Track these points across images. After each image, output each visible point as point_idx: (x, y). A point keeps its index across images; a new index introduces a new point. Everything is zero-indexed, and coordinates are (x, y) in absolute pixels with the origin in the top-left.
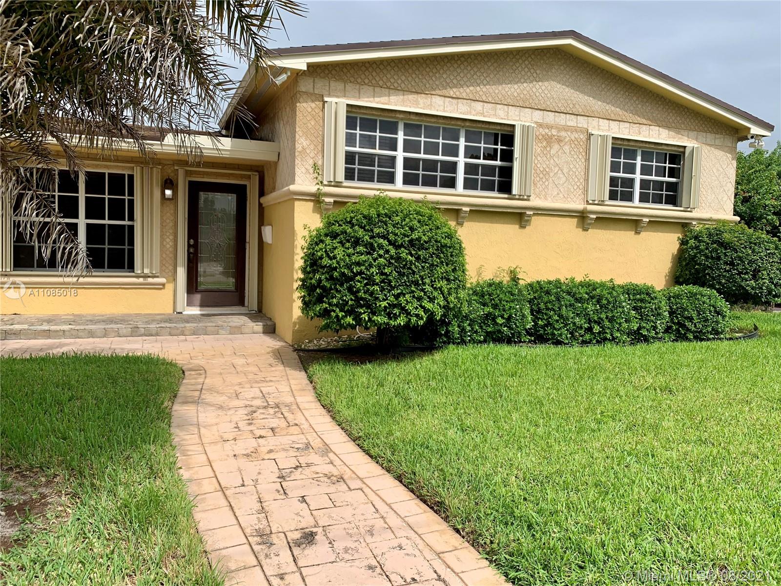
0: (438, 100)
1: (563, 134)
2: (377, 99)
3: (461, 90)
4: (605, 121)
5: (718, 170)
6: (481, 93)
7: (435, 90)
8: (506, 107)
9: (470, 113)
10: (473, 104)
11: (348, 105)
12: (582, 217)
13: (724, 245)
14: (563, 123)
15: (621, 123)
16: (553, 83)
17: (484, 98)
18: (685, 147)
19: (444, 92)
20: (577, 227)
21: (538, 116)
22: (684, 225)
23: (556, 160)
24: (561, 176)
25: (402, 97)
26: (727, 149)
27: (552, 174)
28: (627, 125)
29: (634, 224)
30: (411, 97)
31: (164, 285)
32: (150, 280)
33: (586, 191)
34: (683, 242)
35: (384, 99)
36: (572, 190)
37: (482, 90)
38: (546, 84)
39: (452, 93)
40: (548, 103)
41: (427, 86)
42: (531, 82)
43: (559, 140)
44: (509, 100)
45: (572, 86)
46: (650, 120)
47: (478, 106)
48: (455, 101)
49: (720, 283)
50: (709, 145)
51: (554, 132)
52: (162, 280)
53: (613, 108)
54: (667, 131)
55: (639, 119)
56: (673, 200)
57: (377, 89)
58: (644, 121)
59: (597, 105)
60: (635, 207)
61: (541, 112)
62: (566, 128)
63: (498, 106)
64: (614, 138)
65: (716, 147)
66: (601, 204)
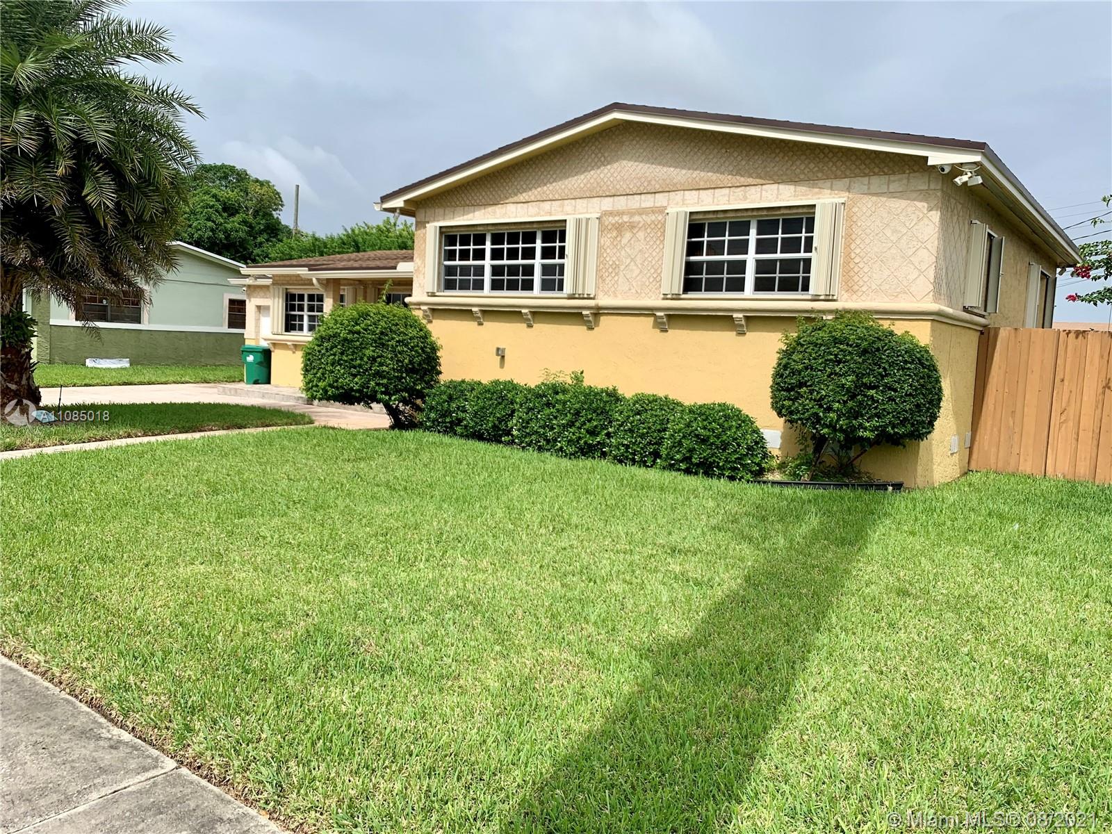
1: (637, 218)
3: (530, 193)
4: (694, 191)
6: (548, 192)
7: (507, 198)
8: (573, 201)
9: (538, 214)
10: (542, 204)
11: (441, 227)
12: (655, 317)
14: (637, 205)
15: (717, 191)
16: (625, 162)
17: (551, 197)
19: (516, 199)
20: (653, 328)
21: (607, 204)
23: (628, 250)
24: (635, 268)
27: (622, 267)
28: (726, 191)
36: (647, 283)
37: (549, 189)
38: (616, 165)
40: (618, 187)
41: (502, 196)
42: (599, 168)
43: (632, 226)
44: (575, 194)
45: (648, 160)
46: (761, 178)
47: (547, 205)
48: (526, 205)
51: (626, 218)
53: (702, 174)
54: (792, 187)
55: (742, 179)
58: (750, 181)
59: (679, 174)
60: (748, 299)
61: (612, 199)
62: (642, 212)
63: (566, 201)
64: (691, 213)
65: (892, 195)
66: (676, 297)
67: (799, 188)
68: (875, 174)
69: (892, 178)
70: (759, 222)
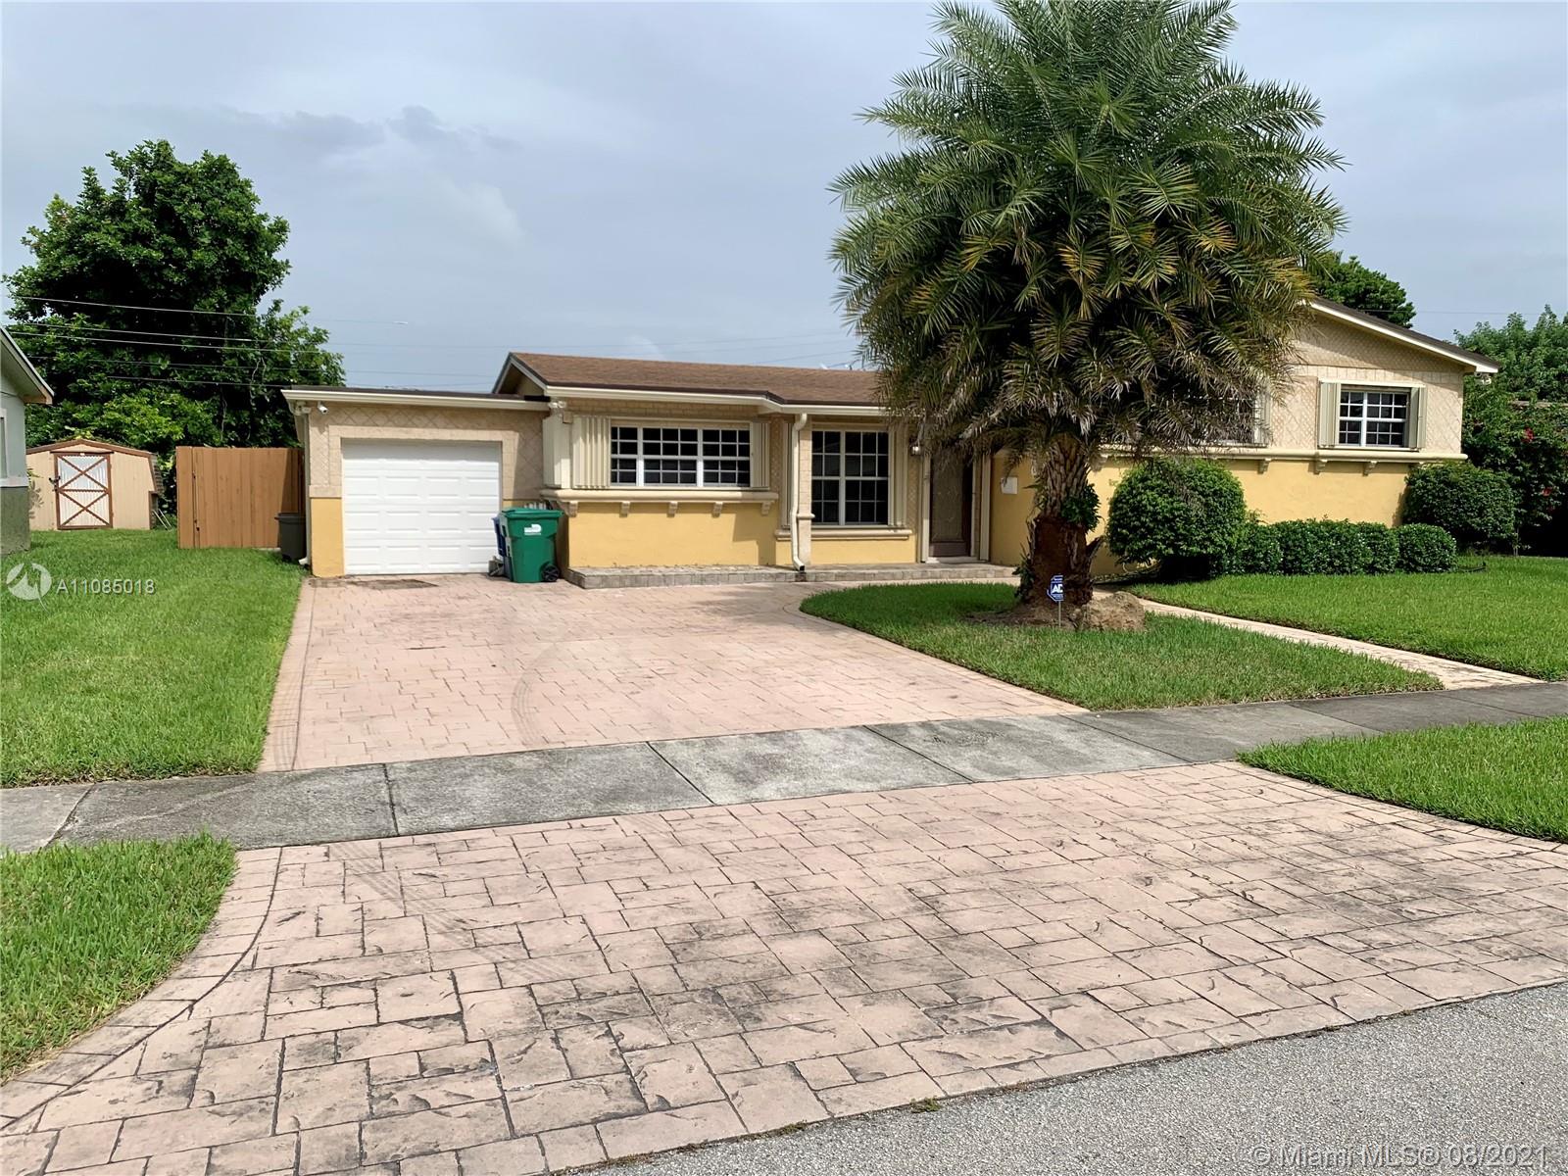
1: (1296, 384)
5: (1444, 408)
12: (1314, 463)
13: (1451, 485)
14: (1295, 373)
15: (1349, 369)
18: (1410, 388)
20: (1309, 471)
22: (1411, 466)
24: (1294, 423)
26: (1452, 387)
27: (1285, 423)
28: (1354, 370)
29: (1363, 466)
31: (908, 536)
32: (899, 532)
33: (1317, 436)
34: (1410, 482)
36: (1304, 436)
43: (1292, 390)
49: (1447, 521)
50: (1435, 384)
52: (910, 532)
53: (1341, 356)
54: (1393, 373)
55: (1364, 364)
56: (1399, 441)
58: (1370, 366)
59: (1325, 354)
60: (1363, 450)
62: (1298, 378)
64: (1343, 385)
65: (1443, 386)
66: (1332, 448)
68: (1435, 371)
69: (1443, 375)
70: (1369, 395)
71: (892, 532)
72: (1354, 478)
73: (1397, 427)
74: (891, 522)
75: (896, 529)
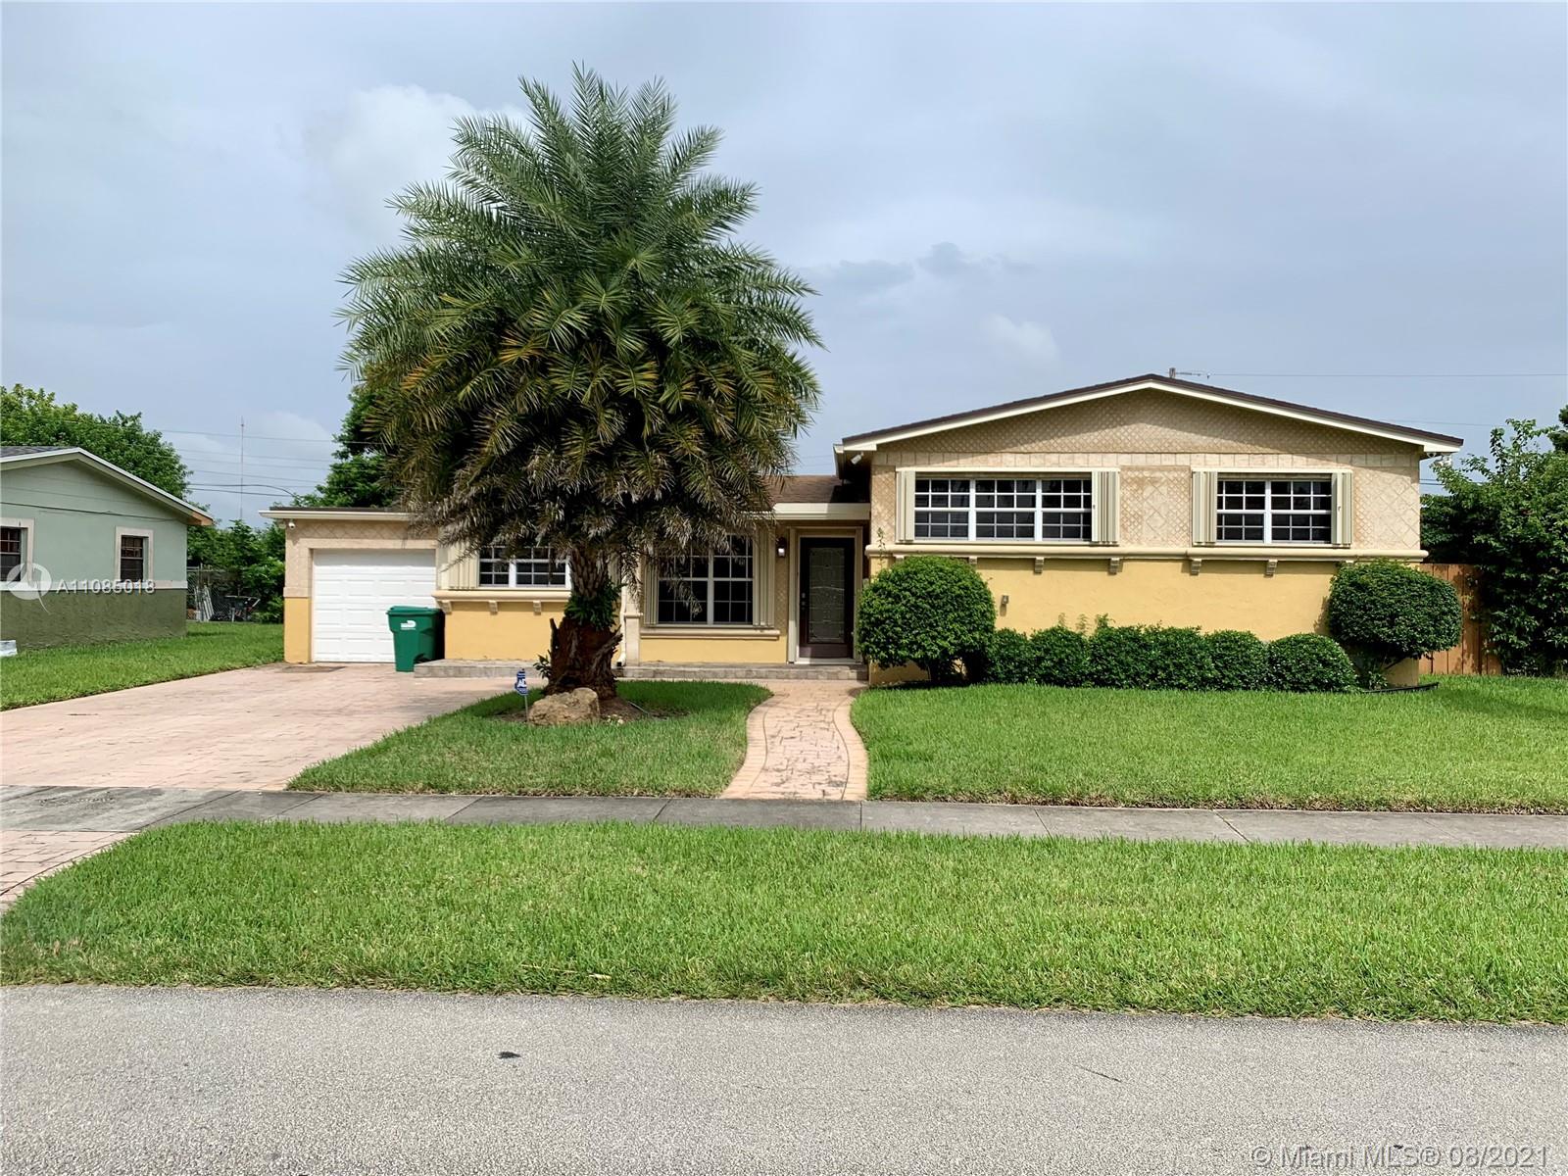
0: (1009, 458)
1: (1158, 474)
2: (946, 464)
3: (1033, 445)
4: (1215, 455)
5: (1389, 496)
6: (1055, 445)
7: (1004, 448)
8: (1086, 455)
9: (1044, 465)
10: (1048, 456)
11: (917, 473)
12: (1186, 560)
14: (1158, 463)
15: (1237, 456)
16: (1142, 425)
17: (1059, 450)
18: (1331, 474)
19: (1015, 449)
20: (1182, 572)
21: (1125, 460)
22: (1334, 564)
23: (1150, 502)
24: (1159, 518)
25: (971, 459)
26: (1401, 470)
27: (1145, 518)
28: (1245, 457)
30: (981, 458)
31: (778, 636)
32: (766, 632)
33: (1190, 533)
35: (955, 462)
36: (1173, 532)
37: (1056, 443)
38: (1133, 426)
39: (1022, 449)
40: (1137, 445)
41: (997, 445)
42: (1114, 427)
43: (1153, 482)
44: (1088, 448)
45: (1167, 425)
46: (1278, 449)
47: (1054, 457)
48: (1027, 456)
50: (1370, 468)
51: (1146, 474)
52: (778, 632)
53: (1223, 441)
54: (1305, 458)
55: (1261, 448)
56: (1325, 535)
57: (947, 455)
58: (1269, 450)
59: (1200, 439)
60: (1268, 546)
61: (1130, 455)
62: (1161, 469)
63: (1077, 455)
64: (1219, 473)
65: (1384, 469)
66: (1211, 545)
67: (1310, 459)
68: (1371, 453)
69: (1384, 456)
70: (1273, 484)
71: (758, 632)
72: (1254, 580)
73: (1318, 519)
74: (756, 622)
75: (763, 629)
